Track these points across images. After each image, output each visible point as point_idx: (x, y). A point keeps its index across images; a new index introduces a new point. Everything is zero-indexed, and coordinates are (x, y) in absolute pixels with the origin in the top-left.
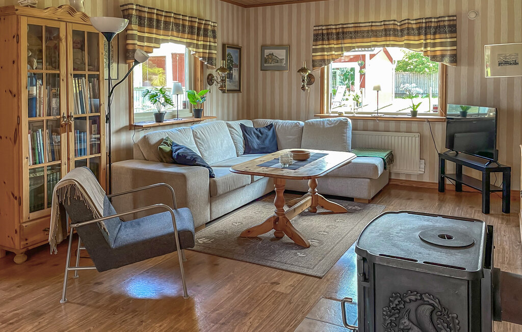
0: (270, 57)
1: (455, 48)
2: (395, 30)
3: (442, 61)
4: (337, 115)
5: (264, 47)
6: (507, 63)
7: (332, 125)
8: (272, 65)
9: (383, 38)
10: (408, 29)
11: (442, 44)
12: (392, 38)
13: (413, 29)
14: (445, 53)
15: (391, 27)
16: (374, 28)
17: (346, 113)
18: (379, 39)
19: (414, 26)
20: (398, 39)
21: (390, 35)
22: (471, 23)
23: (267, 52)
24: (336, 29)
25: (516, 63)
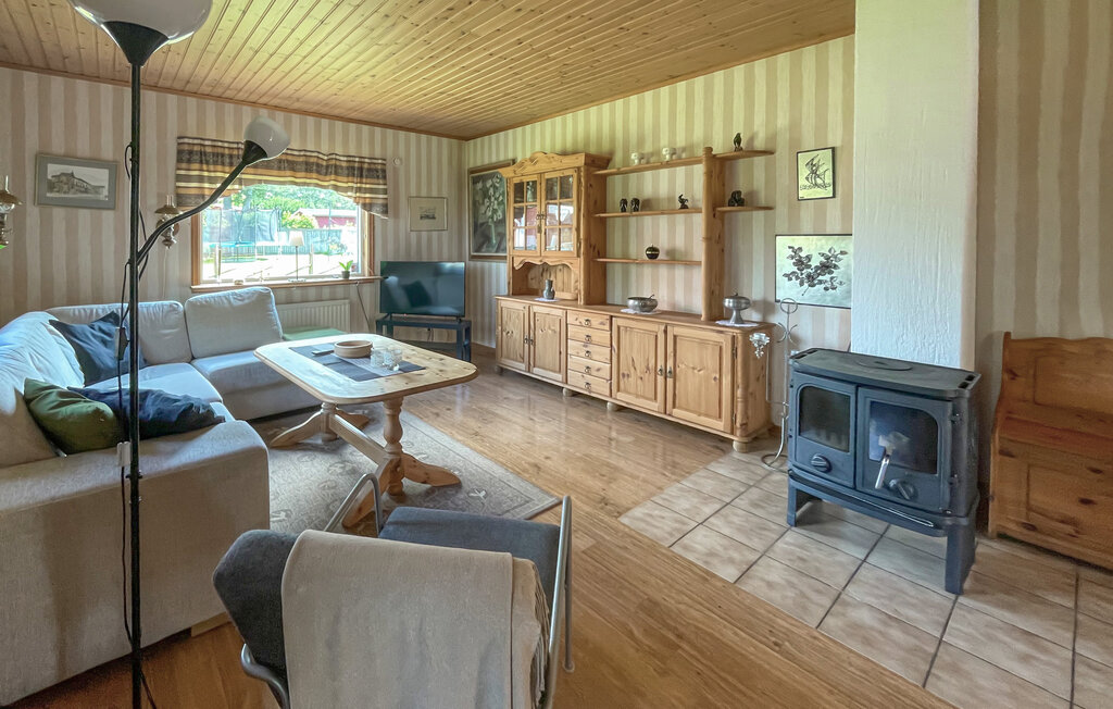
0: (64, 179)
1: (385, 196)
2: (318, 165)
3: (370, 210)
4: (232, 284)
5: (43, 158)
6: (427, 217)
7: (246, 301)
8: (70, 196)
9: (303, 174)
10: (336, 166)
11: (371, 191)
12: (314, 175)
13: (342, 167)
14: (375, 201)
15: (314, 160)
16: (290, 158)
17: (248, 280)
18: (299, 174)
19: (344, 164)
20: (321, 177)
21: (311, 171)
22: (395, 170)
23: (53, 169)
24: (229, 148)
25: (434, 218)
